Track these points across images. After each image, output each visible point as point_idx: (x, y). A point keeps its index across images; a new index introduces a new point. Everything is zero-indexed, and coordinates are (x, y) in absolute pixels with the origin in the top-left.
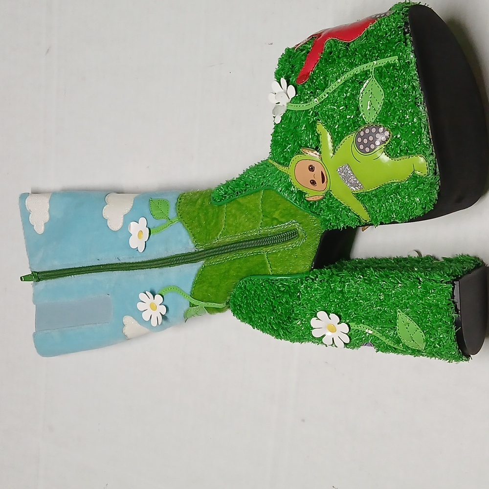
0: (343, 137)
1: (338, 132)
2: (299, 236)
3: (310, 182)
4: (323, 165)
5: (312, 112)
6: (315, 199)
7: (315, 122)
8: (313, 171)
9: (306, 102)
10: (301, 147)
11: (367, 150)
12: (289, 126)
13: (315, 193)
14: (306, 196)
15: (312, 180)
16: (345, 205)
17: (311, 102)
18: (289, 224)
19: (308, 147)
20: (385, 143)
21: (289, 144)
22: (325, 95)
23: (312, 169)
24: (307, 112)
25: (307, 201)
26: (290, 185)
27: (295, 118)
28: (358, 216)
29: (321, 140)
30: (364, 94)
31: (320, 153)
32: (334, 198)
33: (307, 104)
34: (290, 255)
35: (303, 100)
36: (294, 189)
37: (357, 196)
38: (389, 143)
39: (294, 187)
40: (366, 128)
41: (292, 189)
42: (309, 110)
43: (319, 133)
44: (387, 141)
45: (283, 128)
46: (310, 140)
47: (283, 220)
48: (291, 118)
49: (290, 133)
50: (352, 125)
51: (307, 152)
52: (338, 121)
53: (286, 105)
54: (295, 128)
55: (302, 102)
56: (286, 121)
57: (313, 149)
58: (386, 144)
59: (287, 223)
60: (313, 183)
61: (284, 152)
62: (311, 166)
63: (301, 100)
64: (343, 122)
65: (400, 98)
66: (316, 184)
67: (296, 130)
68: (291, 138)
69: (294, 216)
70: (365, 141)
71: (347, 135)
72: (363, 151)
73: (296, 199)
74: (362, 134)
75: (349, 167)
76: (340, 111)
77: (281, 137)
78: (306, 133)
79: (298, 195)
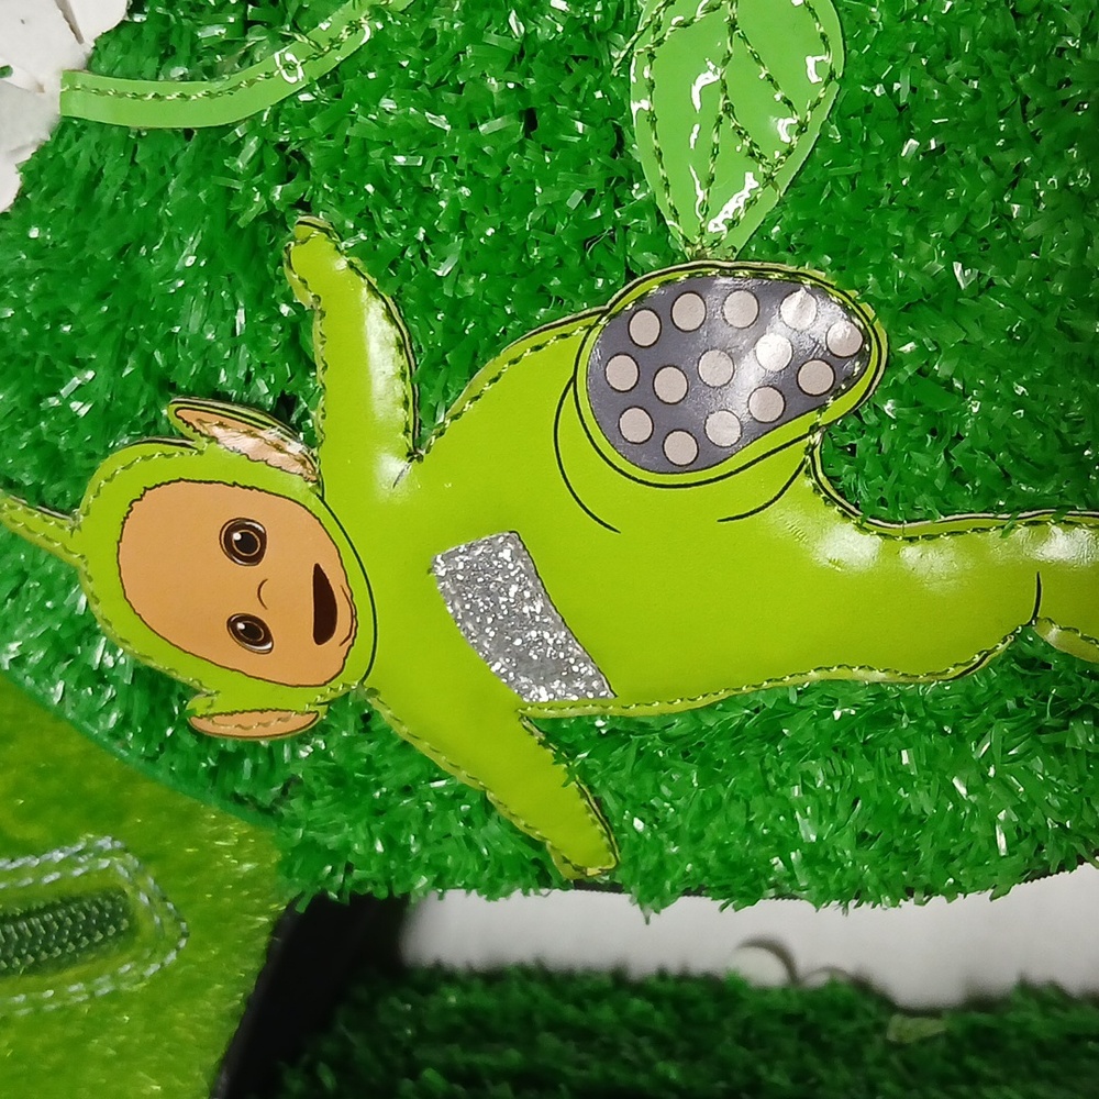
0: (496, 345)
1: (457, 307)
2: (133, 930)
3: (231, 624)
4: (332, 524)
5: (252, 145)
6: (256, 731)
7: (275, 220)
8: (256, 559)
9: (211, 72)
10: (167, 387)
11: (680, 448)
12: (80, 238)
13: (257, 695)
14: (197, 704)
15: (242, 618)
16: (462, 777)
17: (251, 71)
18: (70, 862)
19: (225, 398)
20: (822, 408)
21: (81, 365)
22: (355, 27)
23: (246, 544)
24: (217, 142)
25: (199, 735)
26: (87, 630)
27: (126, 186)
28: (538, 845)
29: (319, 351)
30: (667, 32)
31: (311, 442)
32: (388, 734)
33: (216, 86)
34: (76, 1045)
35: (184, 52)
36: (109, 661)
37: (557, 735)
38: (855, 412)
39: (111, 648)
40: (675, 291)
41: (99, 655)
42: (228, 128)
43: (305, 298)
44: (835, 392)
45: (38, 250)
46: (235, 349)
47: (33, 832)
48: (95, 178)
49: (86, 288)
50: (574, 262)
51: (218, 431)
52: (461, 222)
53: (54, 86)
54: (120, 253)
55: (180, 71)
56: (58, 201)
57: (258, 407)
58: (823, 419)
59: (58, 856)
60: (252, 632)
61: (44, 415)
62: (237, 525)
63: (167, 55)
64: (502, 230)
65: (984, 71)
66: (268, 638)
67: (128, 267)
68: (93, 327)
69: (106, 815)
70: (670, 384)
71: (522, 332)
72: (650, 455)
73: (125, 723)
74: (645, 328)
75: (522, 551)
76: (476, 151)
77: (19, 306)
78: (211, 295)
79: (137, 695)
